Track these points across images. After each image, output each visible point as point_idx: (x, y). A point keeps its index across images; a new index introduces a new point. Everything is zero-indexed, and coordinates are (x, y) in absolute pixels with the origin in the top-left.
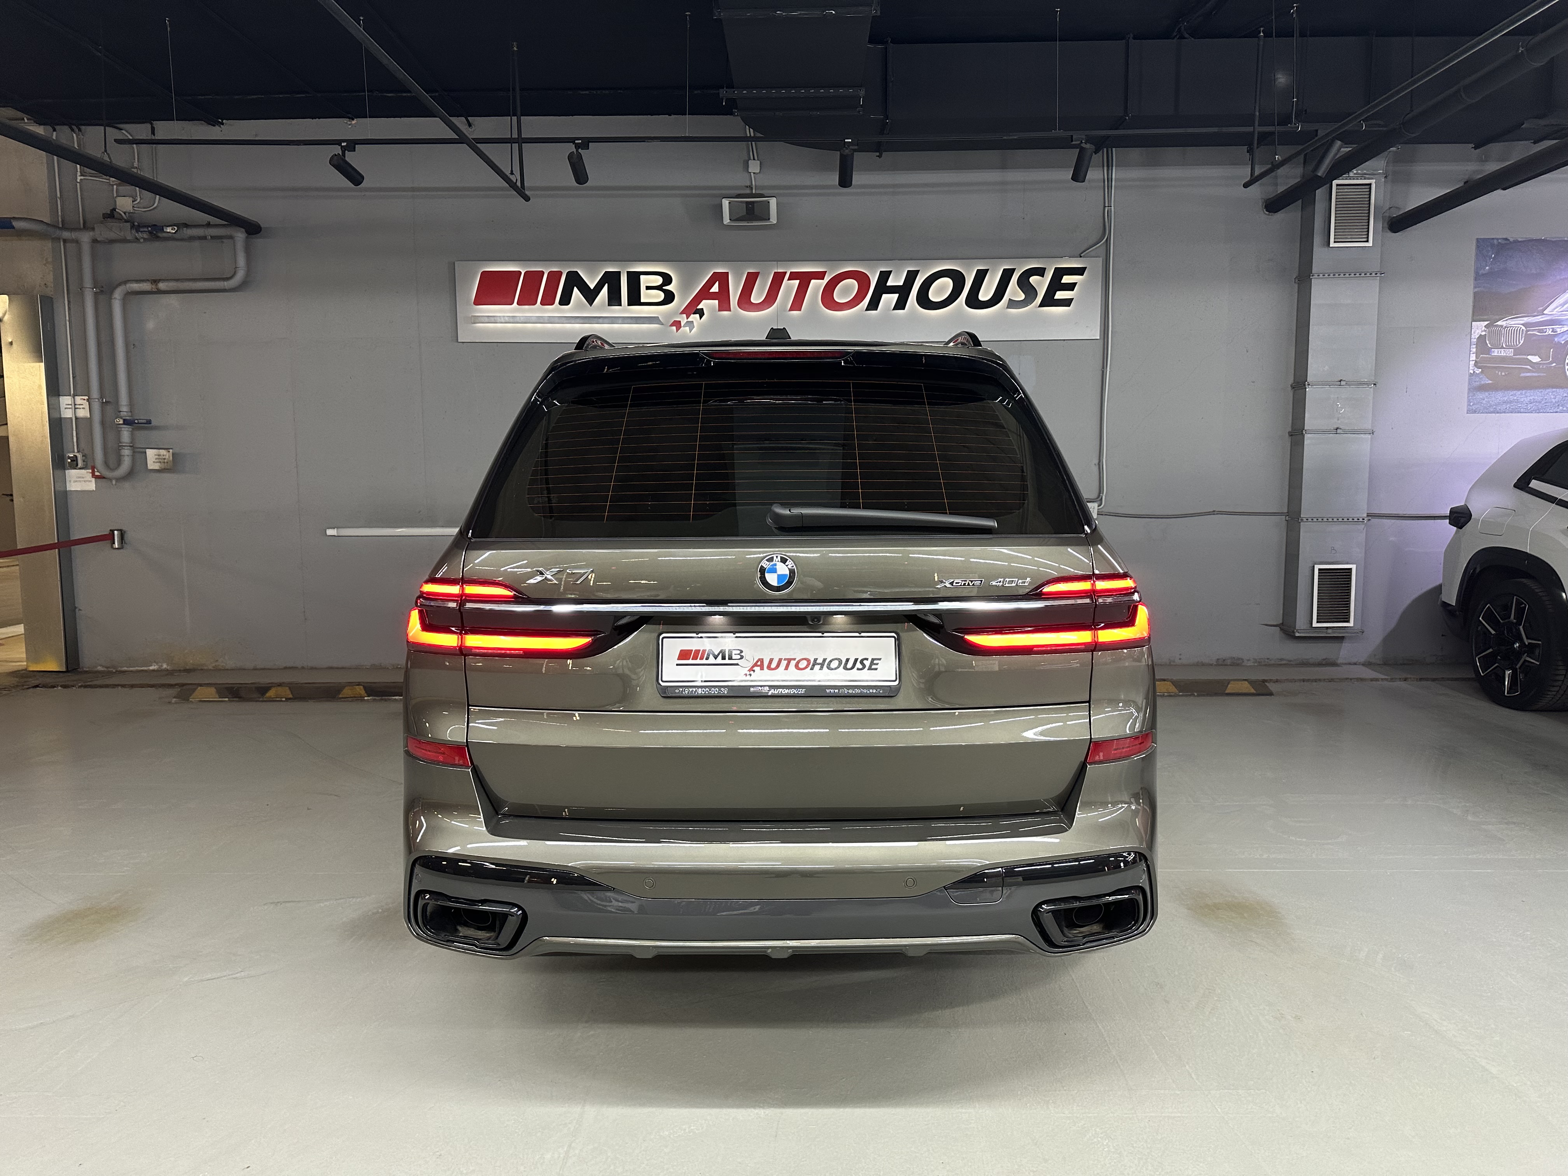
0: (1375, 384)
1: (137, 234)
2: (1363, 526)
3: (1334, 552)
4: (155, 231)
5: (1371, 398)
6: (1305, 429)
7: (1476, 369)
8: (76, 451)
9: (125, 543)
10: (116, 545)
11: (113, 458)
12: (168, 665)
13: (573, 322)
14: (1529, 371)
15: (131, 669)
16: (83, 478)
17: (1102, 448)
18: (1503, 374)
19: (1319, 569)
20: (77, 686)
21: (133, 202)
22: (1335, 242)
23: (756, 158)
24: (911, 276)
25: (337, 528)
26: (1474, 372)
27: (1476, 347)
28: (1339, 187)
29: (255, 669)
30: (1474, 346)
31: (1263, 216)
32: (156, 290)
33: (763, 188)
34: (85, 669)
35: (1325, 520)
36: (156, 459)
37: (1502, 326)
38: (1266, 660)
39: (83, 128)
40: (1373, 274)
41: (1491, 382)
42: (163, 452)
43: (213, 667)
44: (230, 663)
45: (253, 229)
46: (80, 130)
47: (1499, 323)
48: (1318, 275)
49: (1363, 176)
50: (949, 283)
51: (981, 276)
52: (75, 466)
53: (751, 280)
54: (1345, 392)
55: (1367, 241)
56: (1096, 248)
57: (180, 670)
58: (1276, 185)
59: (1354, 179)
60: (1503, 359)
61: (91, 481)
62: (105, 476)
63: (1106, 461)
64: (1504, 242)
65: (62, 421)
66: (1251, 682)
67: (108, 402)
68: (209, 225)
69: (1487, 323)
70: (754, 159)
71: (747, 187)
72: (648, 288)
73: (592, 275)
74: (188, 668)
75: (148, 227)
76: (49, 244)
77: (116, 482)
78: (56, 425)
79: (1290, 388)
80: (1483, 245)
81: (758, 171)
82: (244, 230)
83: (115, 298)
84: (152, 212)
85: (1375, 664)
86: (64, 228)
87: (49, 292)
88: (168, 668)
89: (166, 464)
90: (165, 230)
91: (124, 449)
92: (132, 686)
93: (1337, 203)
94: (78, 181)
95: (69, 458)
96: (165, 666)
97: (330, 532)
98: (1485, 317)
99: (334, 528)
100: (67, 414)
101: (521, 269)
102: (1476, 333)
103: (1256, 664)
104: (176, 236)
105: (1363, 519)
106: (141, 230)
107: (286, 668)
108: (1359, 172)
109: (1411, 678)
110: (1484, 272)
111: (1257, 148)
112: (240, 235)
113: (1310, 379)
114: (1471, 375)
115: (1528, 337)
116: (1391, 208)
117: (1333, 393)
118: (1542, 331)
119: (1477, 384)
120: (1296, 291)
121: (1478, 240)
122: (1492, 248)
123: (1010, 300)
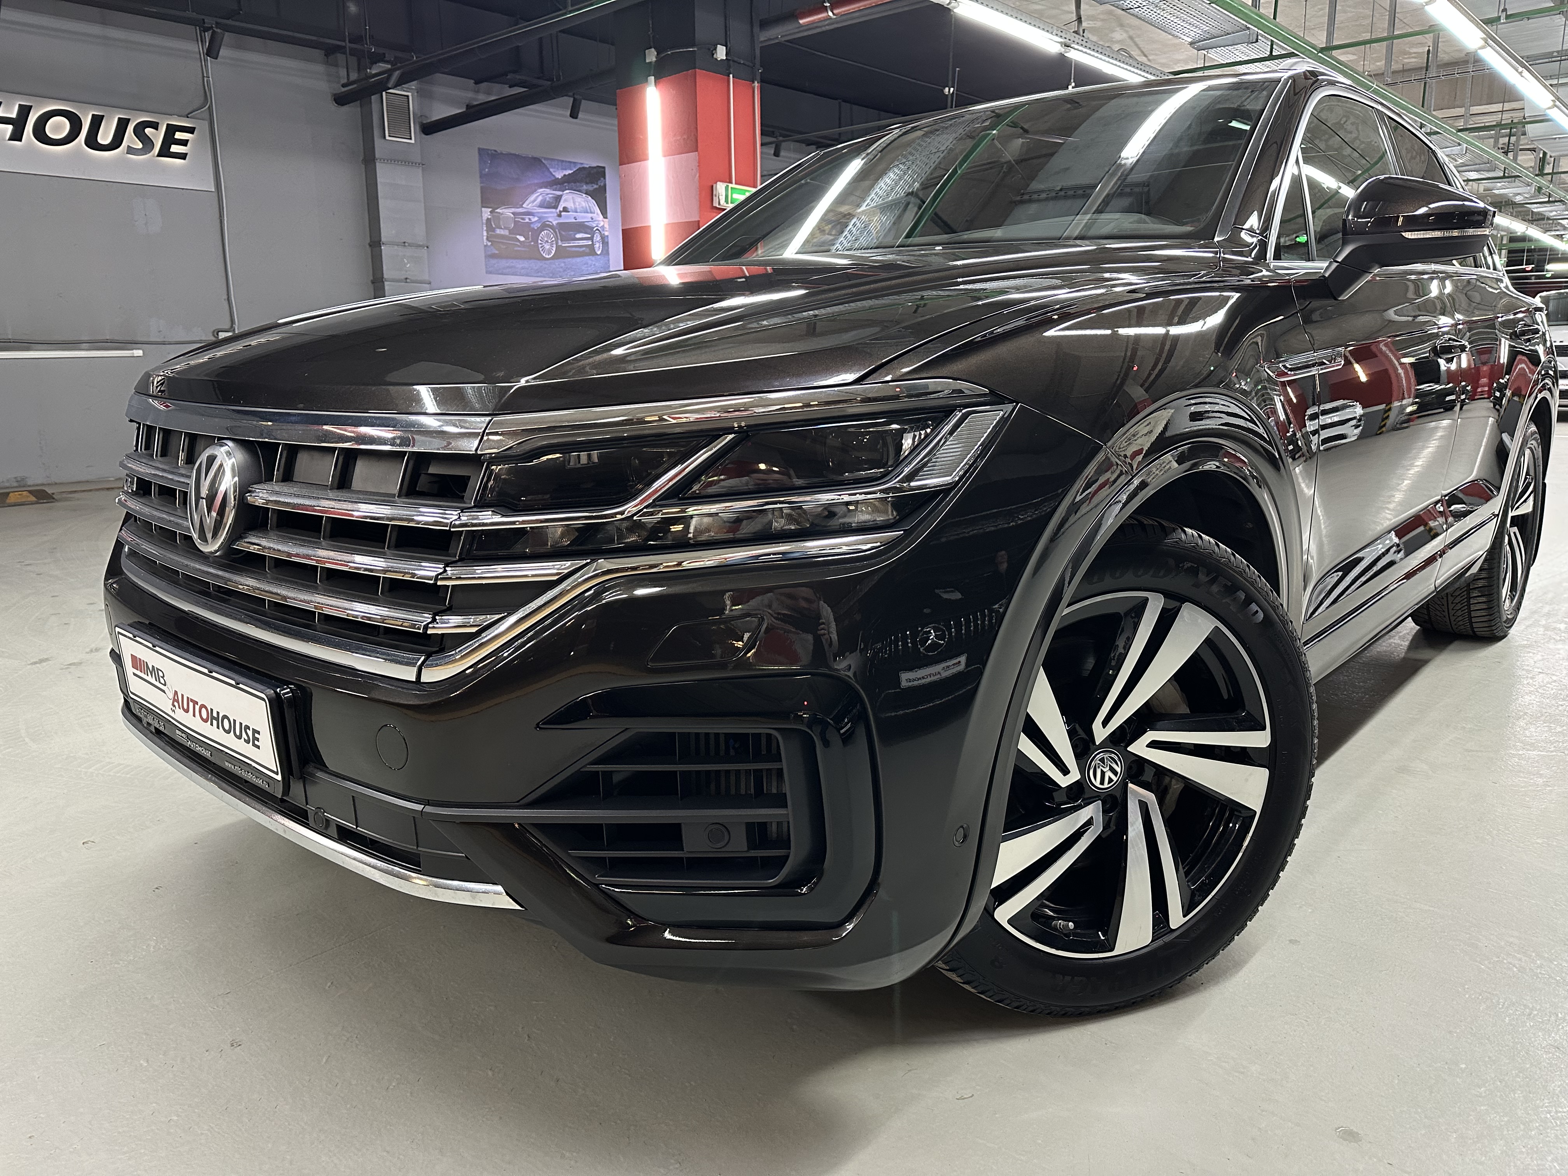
0: (428, 247)
5: (426, 257)
6: (385, 276)
7: (488, 242)
17: (229, 286)
18: (504, 247)
22: (389, 136)
24: (25, 111)
26: (487, 244)
30: (485, 226)
31: (333, 106)
37: (499, 213)
40: (418, 165)
41: (497, 251)
47: (498, 210)
48: (380, 160)
49: (403, 89)
50: (65, 124)
51: (97, 122)
54: (409, 252)
55: (410, 139)
56: (201, 112)
58: (340, 84)
59: (398, 90)
63: (234, 297)
64: (495, 153)
69: (490, 209)
79: (368, 246)
80: (482, 152)
93: (388, 107)
98: (488, 205)
102: (485, 216)
108: (404, 86)
110: (485, 173)
113: (383, 239)
114: (486, 246)
115: (515, 222)
116: (421, 116)
117: (401, 251)
118: (523, 219)
119: (489, 253)
120: (364, 170)
121: (479, 149)
122: (488, 156)
123: (128, 146)
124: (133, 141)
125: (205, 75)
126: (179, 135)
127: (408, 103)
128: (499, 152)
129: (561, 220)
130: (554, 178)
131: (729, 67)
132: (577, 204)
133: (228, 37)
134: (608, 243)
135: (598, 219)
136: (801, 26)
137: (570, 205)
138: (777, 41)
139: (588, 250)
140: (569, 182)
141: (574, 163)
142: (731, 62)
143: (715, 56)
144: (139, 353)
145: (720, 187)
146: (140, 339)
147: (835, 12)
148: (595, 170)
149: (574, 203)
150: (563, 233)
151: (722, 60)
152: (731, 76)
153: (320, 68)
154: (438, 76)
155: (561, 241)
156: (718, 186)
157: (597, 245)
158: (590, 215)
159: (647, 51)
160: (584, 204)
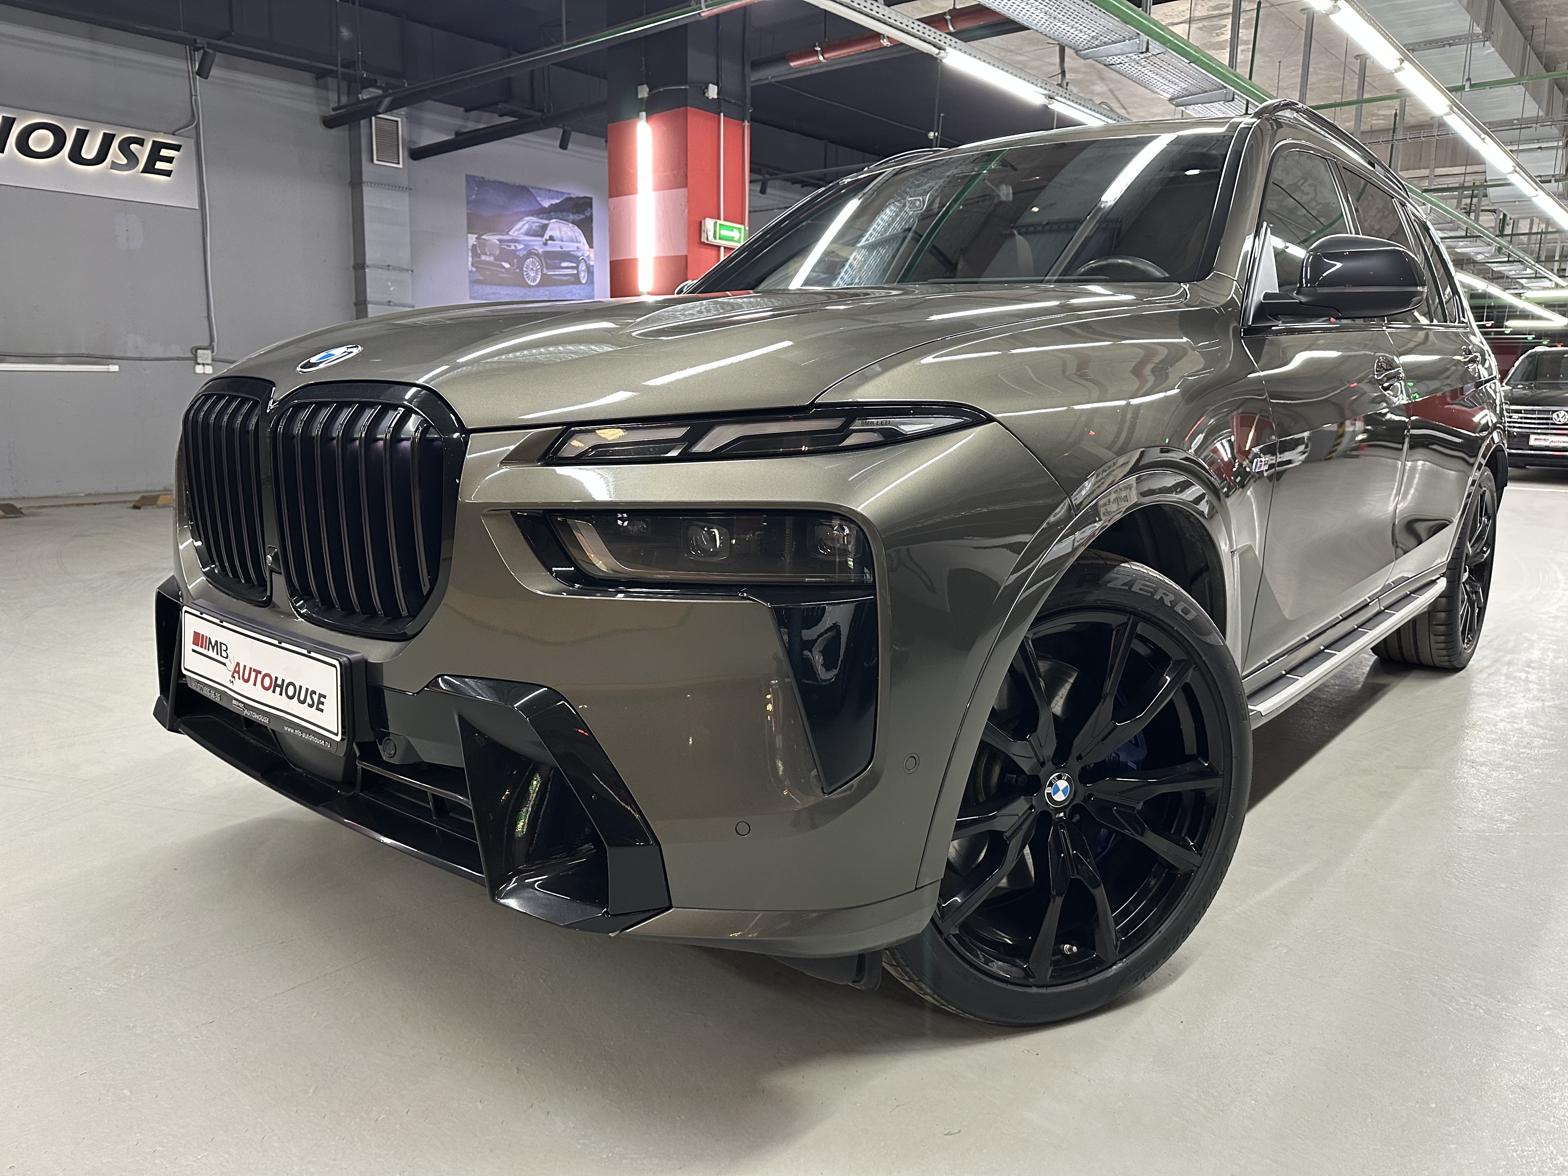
0: (412, 271)
5: (410, 277)
6: (368, 299)
7: (472, 268)
14: (503, 273)
17: (209, 304)
22: (377, 160)
24: (8, 122)
26: (472, 270)
27: (472, 252)
28: (376, 119)
30: (470, 252)
31: (321, 129)
37: (485, 239)
40: (405, 190)
41: (482, 278)
47: (484, 237)
48: (367, 184)
49: (392, 114)
50: (48, 136)
51: (81, 136)
54: (393, 275)
55: (398, 164)
56: (187, 131)
58: (329, 106)
59: (386, 114)
60: (488, 263)
63: (214, 315)
64: (483, 180)
69: (476, 236)
79: (351, 269)
80: (469, 178)
93: (377, 132)
98: (473, 231)
102: (471, 242)
110: (472, 200)
113: (368, 262)
114: (471, 272)
115: (501, 249)
116: (410, 141)
117: (385, 274)
118: (509, 246)
119: (473, 279)
120: (350, 192)
121: (467, 176)
122: (476, 183)
123: (113, 162)
124: (117, 157)
125: (193, 94)
126: (164, 152)
127: (398, 129)
128: (487, 179)
129: (548, 249)
130: (540, 207)
131: (720, 106)
132: (563, 233)
133: (219, 57)
134: (593, 272)
135: (584, 248)
136: (792, 68)
137: (556, 234)
138: (767, 82)
139: (573, 279)
140: (555, 212)
141: (562, 193)
142: (722, 101)
143: (706, 95)
144: (115, 368)
145: (709, 223)
146: (116, 354)
147: (826, 56)
148: (582, 200)
149: (560, 232)
150: (549, 262)
151: (713, 99)
152: (722, 114)
153: (309, 91)
154: (429, 103)
155: (547, 268)
156: (706, 222)
157: (582, 275)
158: (576, 245)
159: (639, 87)
160: (570, 233)
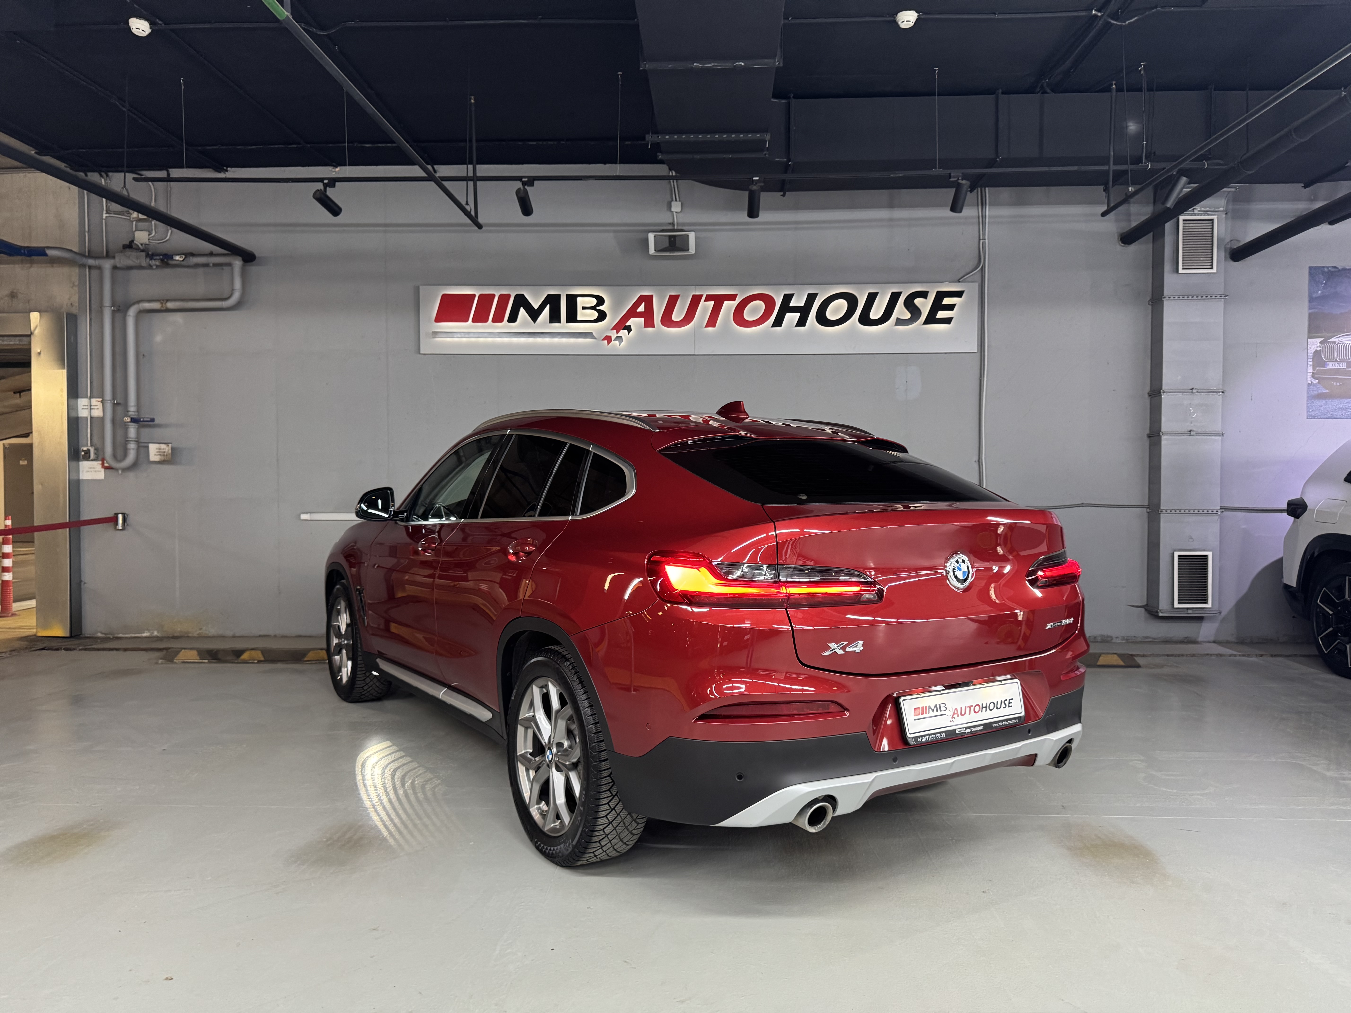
0: (1223, 392)
1: (151, 262)
2: (1218, 517)
3: (1191, 540)
4: (165, 259)
5: (1220, 403)
6: (1162, 431)
7: (1314, 380)
8: (89, 444)
9: (127, 525)
10: (120, 527)
11: (120, 451)
12: (158, 632)
13: (519, 337)
15: (127, 636)
16: (94, 468)
17: (981, 447)
18: (1338, 384)
19: (1179, 556)
20: (78, 649)
21: (149, 235)
22: (1183, 269)
23: (678, 200)
24: (811, 298)
25: (310, 513)
26: (1312, 382)
27: (1313, 361)
28: (1185, 222)
29: (234, 637)
30: (1311, 360)
31: (1119, 247)
32: (165, 308)
33: (683, 224)
34: (86, 636)
35: (1182, 511)
36: (157, 452)
37: (1335, 343)
38: (1134, 638)
39: (110, 174)
40: (1218, 297)
41: (1327, 391)
42: (163, 446)
43: (198, 635)
44: (212, 631)
45: (248, 257)
46: (107, 176)
47: (1333, 340)
48: (1170, 298)
49: (1206, 213)
50: (843, 304)
51: (872, 298)
52: (88, 457)
53: (673, 301)
54: (1197, 399)
55: (1212, 268)
56: (973, 275)
57: (168, 637)
58: (1129, 221)
59: (1198, 215)
60: (1337, 372)
61: (101, 471)
62: (113, 467)
63: (985, 458)
64: (1333, 270)
65: (79, 419)
66: (1120, 656)
67: (119, 404)
68: (211, 254)
69: (1322, 339)
70: (676, 200)
71: (670, 224)
72: (584, 308)
73: (536, 297)
74: (176, 635)
75: (160, 255)
76: (75, 271)
77: (122, 472)
78: (74, 423)
79: (1147, 396)
80: (1314, 272)
81: (679, 210)
82: (240, 258)
83: (129, 315)
84: (163, 244)
85: (1232, 642)
86: (90, 256)
87: (74, 311)
88: (159, 635)
89: (165, 457)
90: (174, 258)
91: (130, 443)
92: (125, 650)
93: (1184, 236)
94: (104, 217)
95: (83, 451)
96: (156, 633)
97: (304, 517)
98: (1319, 335)
99: (307, 513)
100: (83, 413)
101: (476, 292)
102: (1312, 348)
103: (1124, 641)
104: (184, 263)
105: (1217, 511)
106: (155, 258)
107: (260, 636)
108: (1203, 209)
109: (1266, 655)
110: (1317, 296)
111: (1113, 186)
112: (238, 263)
113: (1165, 387)
114: (1309, 385)
116: (1232, 240)
117: (1186, 399)
119: (1315, 393)
120: (1150, 311)
121: (1310, 268)
122: (1324, 275)
123: (898, 319)
124: (901, 312)
125: (981, 238)
126: (947, 301)
127: (1213, 228)
128: (1340, 268)
